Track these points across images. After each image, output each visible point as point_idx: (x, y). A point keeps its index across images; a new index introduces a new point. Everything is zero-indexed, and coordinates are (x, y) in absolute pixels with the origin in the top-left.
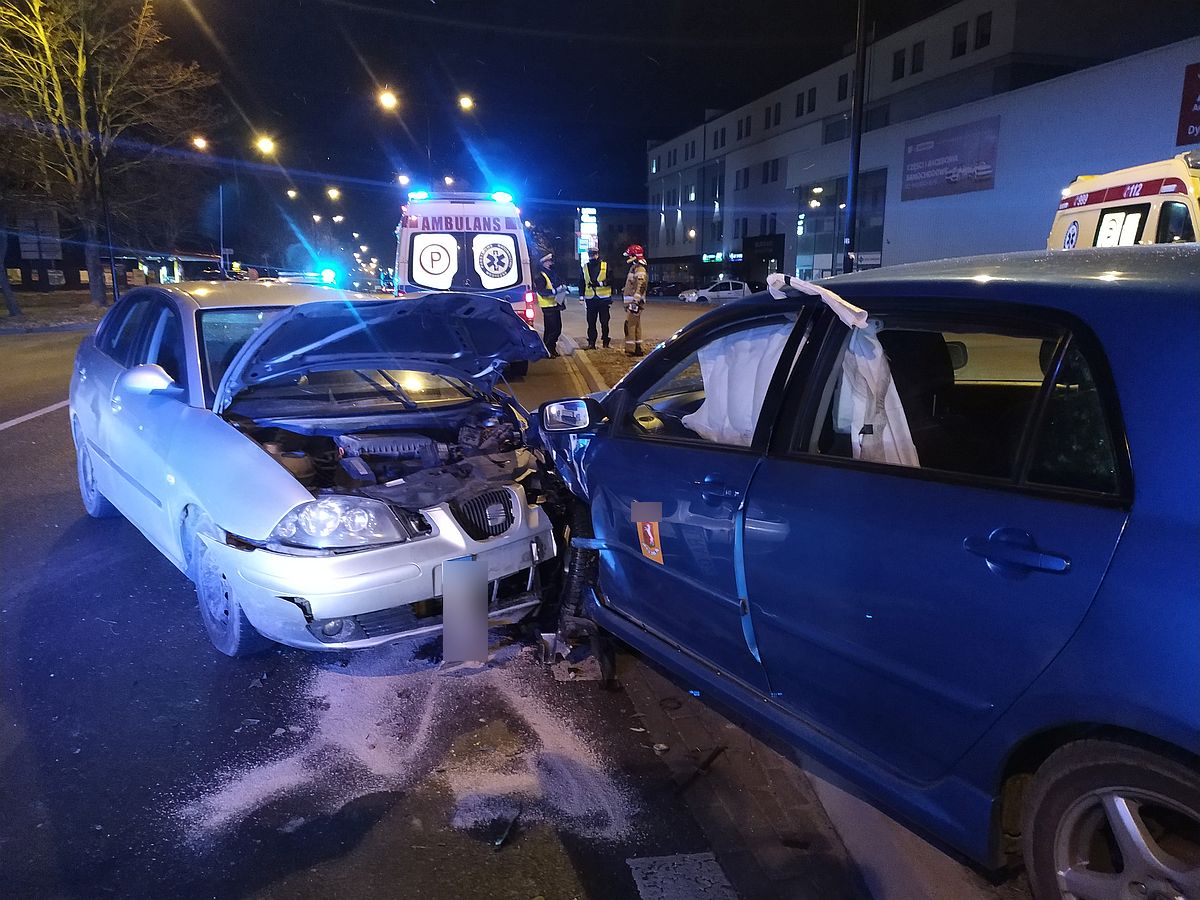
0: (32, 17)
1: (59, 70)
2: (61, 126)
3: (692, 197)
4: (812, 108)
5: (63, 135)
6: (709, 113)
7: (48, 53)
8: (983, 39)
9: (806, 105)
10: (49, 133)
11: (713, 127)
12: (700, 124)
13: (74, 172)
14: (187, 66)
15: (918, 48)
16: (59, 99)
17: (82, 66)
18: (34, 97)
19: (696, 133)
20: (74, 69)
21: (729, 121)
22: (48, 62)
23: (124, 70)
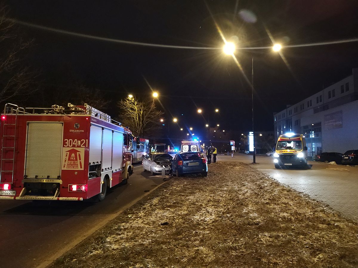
0: (135, 105)
1: (138, 113)
2: (137, 123)
3: (285, 127)
4: (311, 105)
5: (137, 124)
6: (287, 106)
7: (137, 111)
8: (348, 89)
9: (310, 104)
10: (135, 124)
11: (289, 109)
12: (285, 109)
13: (139, 131)
14: (159, 111)
15: (334, 91)
16: (137, 118)
17: (142, 112)
18: (134, 118)
19: (285, 111)
20: (140, 113)
21: (292, 108)
22: (136, 112)
23: (148, 113)
